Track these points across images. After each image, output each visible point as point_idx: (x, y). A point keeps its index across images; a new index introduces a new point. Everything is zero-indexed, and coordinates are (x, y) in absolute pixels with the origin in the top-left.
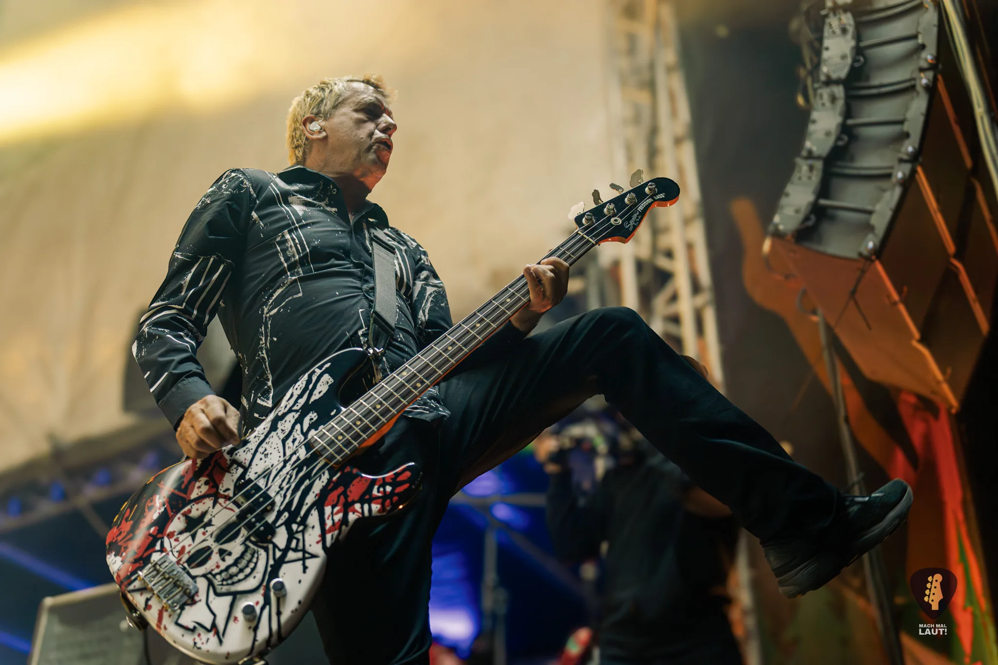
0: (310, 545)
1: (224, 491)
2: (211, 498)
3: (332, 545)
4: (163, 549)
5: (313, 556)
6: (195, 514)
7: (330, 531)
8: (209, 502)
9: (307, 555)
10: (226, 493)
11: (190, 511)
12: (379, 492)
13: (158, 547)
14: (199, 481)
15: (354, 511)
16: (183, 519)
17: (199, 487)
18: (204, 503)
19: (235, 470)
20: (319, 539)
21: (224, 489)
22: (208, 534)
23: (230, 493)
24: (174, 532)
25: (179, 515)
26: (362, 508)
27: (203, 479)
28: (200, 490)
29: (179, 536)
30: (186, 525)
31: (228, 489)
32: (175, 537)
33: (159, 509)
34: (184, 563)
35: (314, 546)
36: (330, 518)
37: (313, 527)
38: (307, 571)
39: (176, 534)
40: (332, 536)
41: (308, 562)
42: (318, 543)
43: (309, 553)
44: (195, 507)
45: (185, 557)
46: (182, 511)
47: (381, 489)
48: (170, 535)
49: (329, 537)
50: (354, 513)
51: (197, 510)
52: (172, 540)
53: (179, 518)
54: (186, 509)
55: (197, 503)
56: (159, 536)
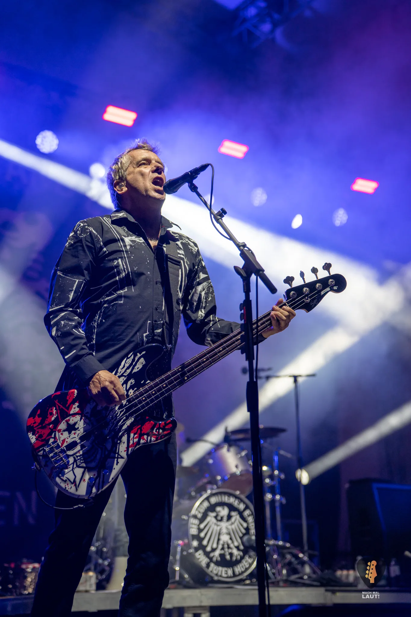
0: (121, 452)
1: (86, 413)
2: (79, 415)
3: (131, 453)
4: (55, 438)
5: (122, 458)
6: (71, 422)
7: (131, 446)
8: (78, 417)
9: (119, 456)
10: (87, 415)
11: (69, 420)
12: (156, 431)
13: (53, 436)
14: (75, 405)
15: (144, 439)
16: (65, 423)
17: (74, 408)
18: (76, 417)
19: (92, 403)
20: (126, 449)
21: (85, 412)
22: (76, 435)
23: (89, 415)
24: (61, 429)
25: (64, 421)
26: (147, 438)
27: (77, 404)
28: (75, 410)
29: (63, 432)
30: (67, 427)
31: (87, 413)
32: (61, 432)
33: (55, 415)
34: (64, 447)
35: (123, 452)
36: (132, 440)
37: (124, 443)
38: (118, 464)
39: (62, 431)
40: (132, 449)
41: (119, 460)
42: (125, 451)
43: (120, 456)
44: (72, 418)
45: (65, 444)
46: (66, 420)
47: (158, 431)
48: (59, 431)
49: (130, 449)
50: (143, 440)
51: (73, 420)
52: (60, 434)
53: (64, 423)
54: (67, 419)
55: (73, 417)
56: (54, 430)
